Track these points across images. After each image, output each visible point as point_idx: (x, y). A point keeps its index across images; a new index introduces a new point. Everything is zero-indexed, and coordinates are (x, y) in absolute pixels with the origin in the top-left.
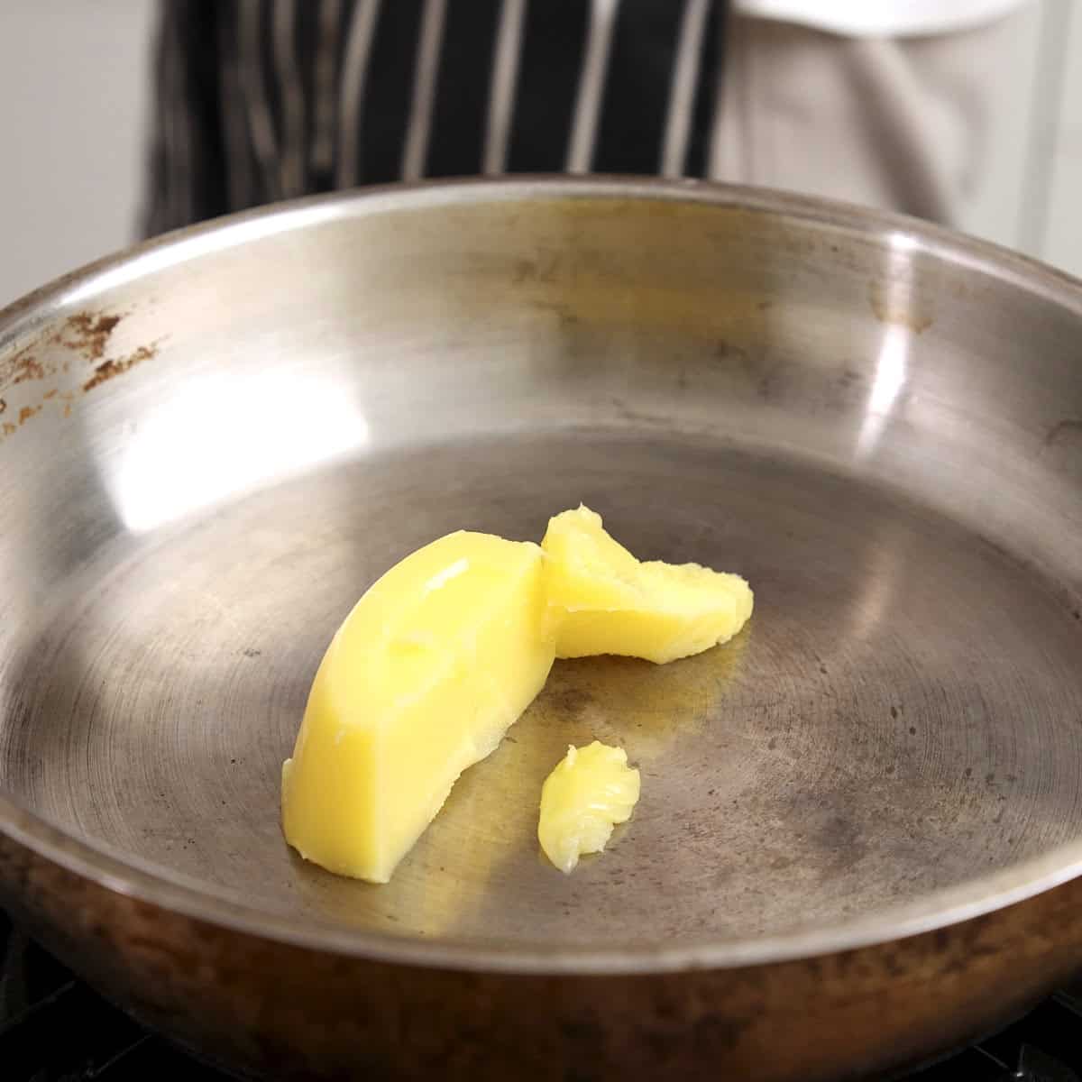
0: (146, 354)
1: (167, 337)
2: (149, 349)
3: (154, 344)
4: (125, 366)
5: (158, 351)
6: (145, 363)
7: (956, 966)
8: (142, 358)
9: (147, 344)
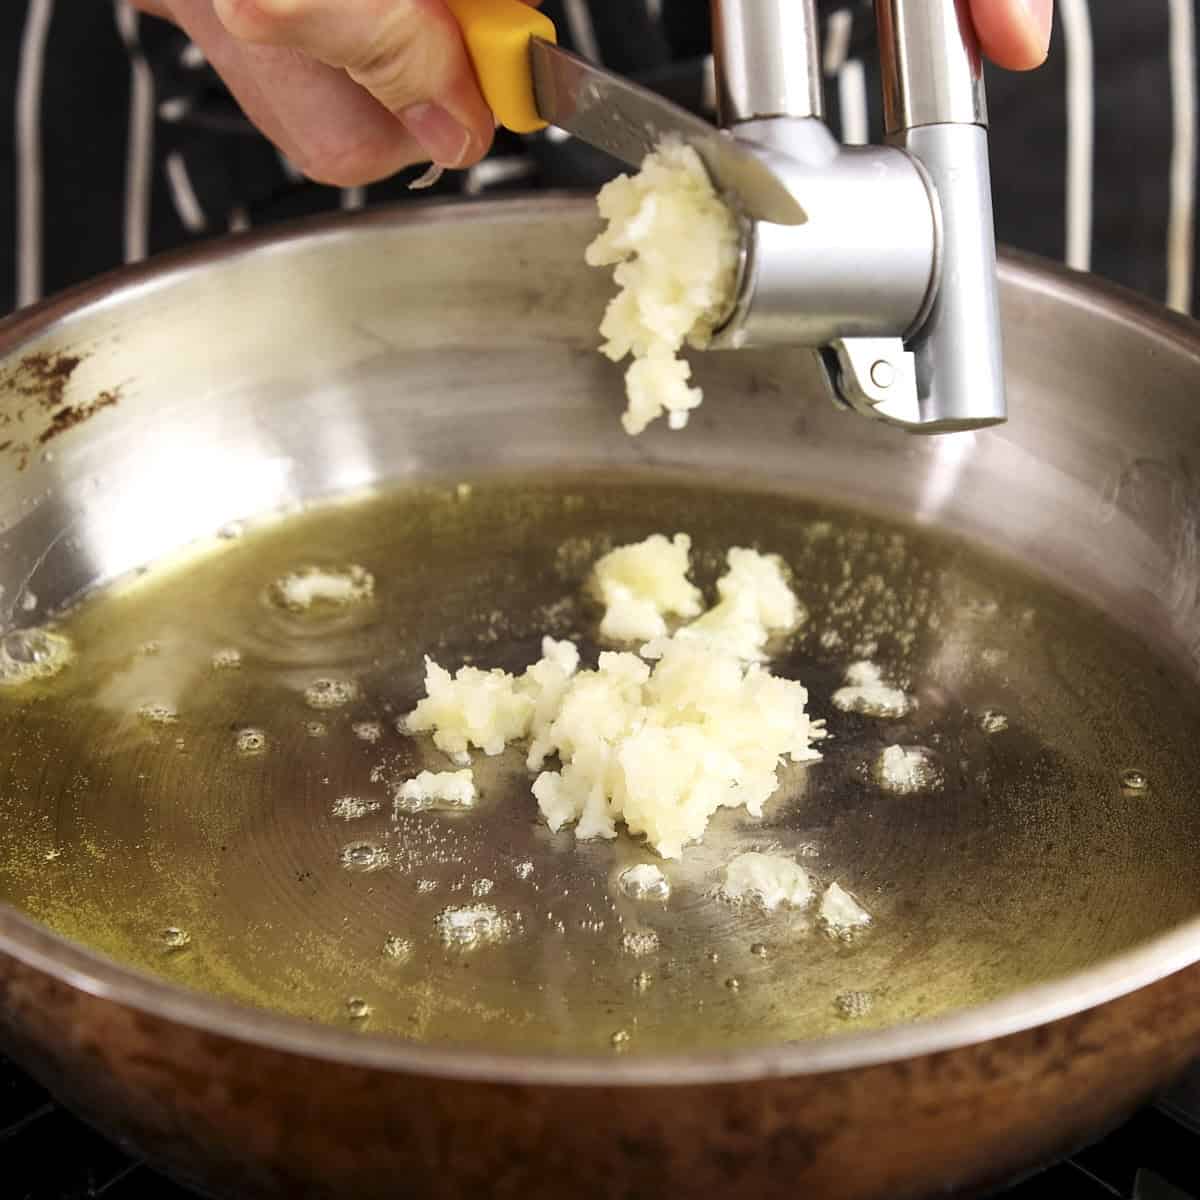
0: (108, 400)
1: (131, 380)
2: (112, 394)
3: (117, 389)
4: (86, 414)
5: (122, 396)
6: (108, 410)
7: (1058, 1066)
8: (104, 404)
9: (110, 389)
